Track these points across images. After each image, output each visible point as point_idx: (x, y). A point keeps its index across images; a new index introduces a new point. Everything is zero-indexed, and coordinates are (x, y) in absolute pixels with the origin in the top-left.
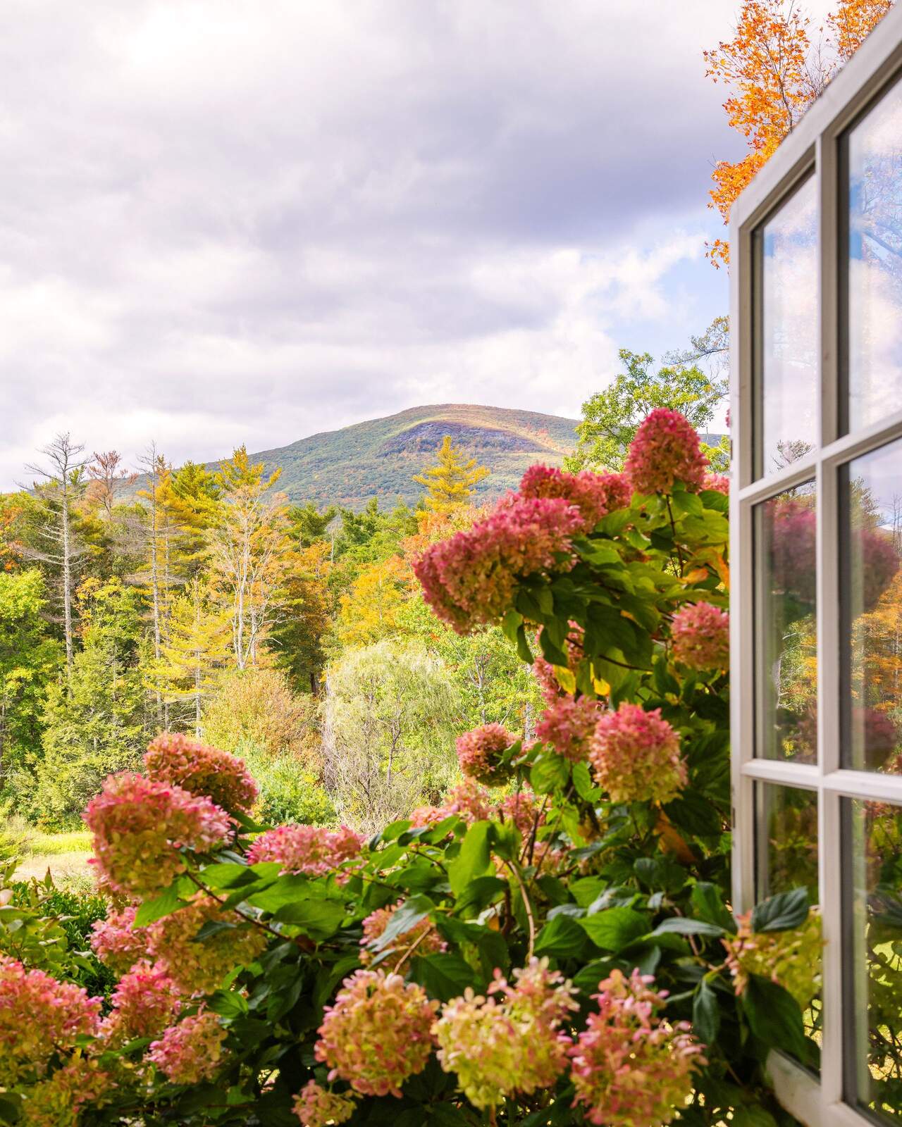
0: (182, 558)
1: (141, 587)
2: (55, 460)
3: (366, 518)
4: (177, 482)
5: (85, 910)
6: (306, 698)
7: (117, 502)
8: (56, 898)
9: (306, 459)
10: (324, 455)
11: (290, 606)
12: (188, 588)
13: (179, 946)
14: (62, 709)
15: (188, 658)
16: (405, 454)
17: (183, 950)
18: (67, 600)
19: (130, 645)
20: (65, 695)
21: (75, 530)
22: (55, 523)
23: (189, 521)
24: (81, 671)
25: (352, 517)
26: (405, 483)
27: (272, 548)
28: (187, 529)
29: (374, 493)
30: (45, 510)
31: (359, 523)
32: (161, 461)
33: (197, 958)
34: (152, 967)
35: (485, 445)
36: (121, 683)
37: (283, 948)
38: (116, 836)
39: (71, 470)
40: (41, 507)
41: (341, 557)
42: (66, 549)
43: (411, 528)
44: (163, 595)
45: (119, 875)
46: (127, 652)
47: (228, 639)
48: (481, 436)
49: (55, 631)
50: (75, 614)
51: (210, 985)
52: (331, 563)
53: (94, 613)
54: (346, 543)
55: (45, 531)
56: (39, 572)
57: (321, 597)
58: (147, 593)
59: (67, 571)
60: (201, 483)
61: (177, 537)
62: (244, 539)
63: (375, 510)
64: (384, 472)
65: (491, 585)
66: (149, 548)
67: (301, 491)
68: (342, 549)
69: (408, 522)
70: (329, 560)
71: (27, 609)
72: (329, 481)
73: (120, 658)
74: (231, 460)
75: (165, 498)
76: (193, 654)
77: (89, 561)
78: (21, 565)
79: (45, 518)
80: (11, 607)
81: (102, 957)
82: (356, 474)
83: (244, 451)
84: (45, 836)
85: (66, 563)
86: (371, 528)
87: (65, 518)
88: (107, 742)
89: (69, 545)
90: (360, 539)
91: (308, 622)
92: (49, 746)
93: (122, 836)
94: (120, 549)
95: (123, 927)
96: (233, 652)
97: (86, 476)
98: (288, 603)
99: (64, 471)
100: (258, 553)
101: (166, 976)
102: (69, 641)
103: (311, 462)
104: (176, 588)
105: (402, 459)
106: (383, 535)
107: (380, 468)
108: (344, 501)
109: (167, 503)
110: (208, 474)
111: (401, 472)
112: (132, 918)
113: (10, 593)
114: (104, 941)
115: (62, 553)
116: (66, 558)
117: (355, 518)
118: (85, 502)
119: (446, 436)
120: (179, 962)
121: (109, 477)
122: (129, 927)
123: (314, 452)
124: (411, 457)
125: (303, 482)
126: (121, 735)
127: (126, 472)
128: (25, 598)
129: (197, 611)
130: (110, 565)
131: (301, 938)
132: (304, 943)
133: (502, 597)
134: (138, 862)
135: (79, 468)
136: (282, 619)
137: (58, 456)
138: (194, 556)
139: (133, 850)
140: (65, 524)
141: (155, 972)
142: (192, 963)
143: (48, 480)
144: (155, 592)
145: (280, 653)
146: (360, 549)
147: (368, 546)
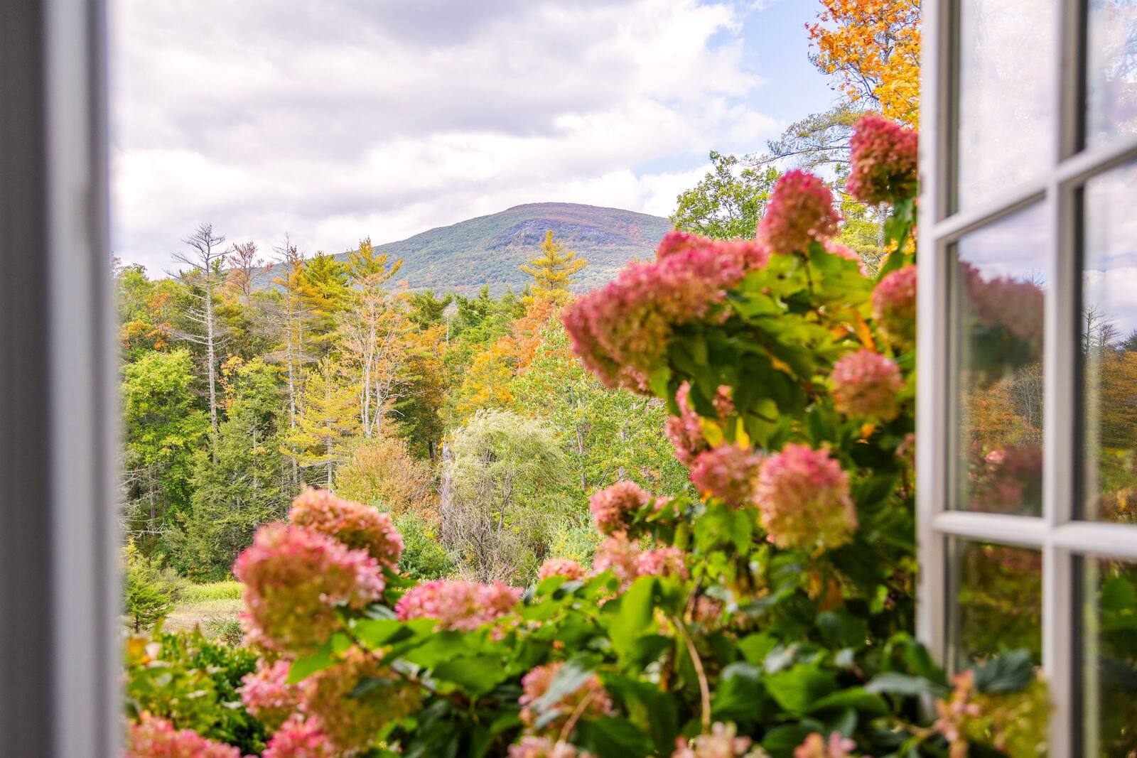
0: (315, 339)
1: (278, 364)
2: (198, 249)
3: (479, 303)
4: (309, 270)
5: (233, 661)
6: (425, 464)
7: (255, 289)
8: (205, 649)
9: (424, 251)
10: (439, 248)
11: (412, 381)
12: (320, 365)
13: (332, 702)
14: (209, 472)
15: (321, 427)
16: (511, 247)
17: (337, 708)
18: (212, 375)
19: (268, 416)
20: (211, 460)
21: (218, 315)
22: (200, 307)
23: (319, 306)
24: (225, 438)
25: (466, 303)
26: (511, 273)
27: (395, 330)
28: (319, 312)
29: (483, 281)
30: (191, 295)
31: (473, 307)
32: (294, 251)
33: (351, 715)
34: (304, 722)
35: (582, 239)
36: (261, 449)
37: (439, 706)
38: (269, 589)
39: (213, 260)
40: (186, 292)
41: (456, 338)
42: (210, 330)
43: (518, 312)
44: (298, 372)
45: (272, 630)
46: (267, 423)
47: (356, 411)
48: (578, 232)
49: (202, 404)
50: (219, 388)
51: (364, 742)
52: (447, 344)
53: (237, 388)
54: (461, 326)
55: (191, 315)
56: (187, 351)
57: (438, 373)
58: (283, 370)
59: (211, 349)
60: (331, 272)
61: (309, 320)
62: (371, 322)
63: (486, 296)
64: (493, 263)
65: (646, 333)
66: (284, 330)
67: (419, 279)
68: (457, 332)
69: (515, 307)
70: (444, 341)
71: (177, 385)
72: (444, 271)
73: (259, 428)
74: (358, 251)
75: (298, 285)
76: (325, 424)
77: (230, 341)
78: (169, 345)
79: (190, 303)
80: (163, 382)
81: (252, 710)
82: (468, 265)
83: (369, 242)
84: (195, 586)
85: (210, 343)
86: (482, 312)
87: (209, 303)
88: (249, 502)
89: (213, 327)
90: (473, 322)
91: (427, 396)
92: (198, 505)
93: (276, 590)
94: (259, 331)
95: (275, 681)
96: (361, 422)
97: (226, 266)
98: (410, 378)
99: (207, 260)
100: (383, 334)
101: (318, 733)
102: (214, 412)
103: (428, 254)
104: (309, 365)
105: (508, 251)
106: (492, 318)
107: (489, 260)
108: (458, 288)
109: (300, 289)
110: (336, 264)
111: (507, 263)
112: (283, 673)
113: (162, 369)
114: (255, 696)
115: (206, 334)
116: (210, 338)
117: (469, 303)
118: (226, 288)
119: (548, 231)
120: (333, 719)
121: (247, 266)
122: (281, 681)
123: (430, 245)
124: (516, 250)
125: (421, 271)
126: (261, 496)
127: (262, 261)
128: (174, 374)
129: (328, 386)
130: (250, 345)
131: (456, 695)
132: (459, 699)
133: (656, 346)
134: (292, 619)
135: (220, 258)
136: (405, 393)
137: (202, 245)
138: (325, 337)
139: (287, 605)
140: (209, 308)
141: (308, 729)
142: (346, 720)
143: (192, 268)
144: (290, 369)
145: (402, 423)
146: (472, 330)
147: (480, 329)
